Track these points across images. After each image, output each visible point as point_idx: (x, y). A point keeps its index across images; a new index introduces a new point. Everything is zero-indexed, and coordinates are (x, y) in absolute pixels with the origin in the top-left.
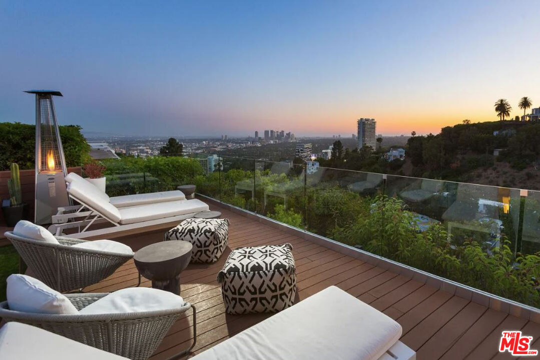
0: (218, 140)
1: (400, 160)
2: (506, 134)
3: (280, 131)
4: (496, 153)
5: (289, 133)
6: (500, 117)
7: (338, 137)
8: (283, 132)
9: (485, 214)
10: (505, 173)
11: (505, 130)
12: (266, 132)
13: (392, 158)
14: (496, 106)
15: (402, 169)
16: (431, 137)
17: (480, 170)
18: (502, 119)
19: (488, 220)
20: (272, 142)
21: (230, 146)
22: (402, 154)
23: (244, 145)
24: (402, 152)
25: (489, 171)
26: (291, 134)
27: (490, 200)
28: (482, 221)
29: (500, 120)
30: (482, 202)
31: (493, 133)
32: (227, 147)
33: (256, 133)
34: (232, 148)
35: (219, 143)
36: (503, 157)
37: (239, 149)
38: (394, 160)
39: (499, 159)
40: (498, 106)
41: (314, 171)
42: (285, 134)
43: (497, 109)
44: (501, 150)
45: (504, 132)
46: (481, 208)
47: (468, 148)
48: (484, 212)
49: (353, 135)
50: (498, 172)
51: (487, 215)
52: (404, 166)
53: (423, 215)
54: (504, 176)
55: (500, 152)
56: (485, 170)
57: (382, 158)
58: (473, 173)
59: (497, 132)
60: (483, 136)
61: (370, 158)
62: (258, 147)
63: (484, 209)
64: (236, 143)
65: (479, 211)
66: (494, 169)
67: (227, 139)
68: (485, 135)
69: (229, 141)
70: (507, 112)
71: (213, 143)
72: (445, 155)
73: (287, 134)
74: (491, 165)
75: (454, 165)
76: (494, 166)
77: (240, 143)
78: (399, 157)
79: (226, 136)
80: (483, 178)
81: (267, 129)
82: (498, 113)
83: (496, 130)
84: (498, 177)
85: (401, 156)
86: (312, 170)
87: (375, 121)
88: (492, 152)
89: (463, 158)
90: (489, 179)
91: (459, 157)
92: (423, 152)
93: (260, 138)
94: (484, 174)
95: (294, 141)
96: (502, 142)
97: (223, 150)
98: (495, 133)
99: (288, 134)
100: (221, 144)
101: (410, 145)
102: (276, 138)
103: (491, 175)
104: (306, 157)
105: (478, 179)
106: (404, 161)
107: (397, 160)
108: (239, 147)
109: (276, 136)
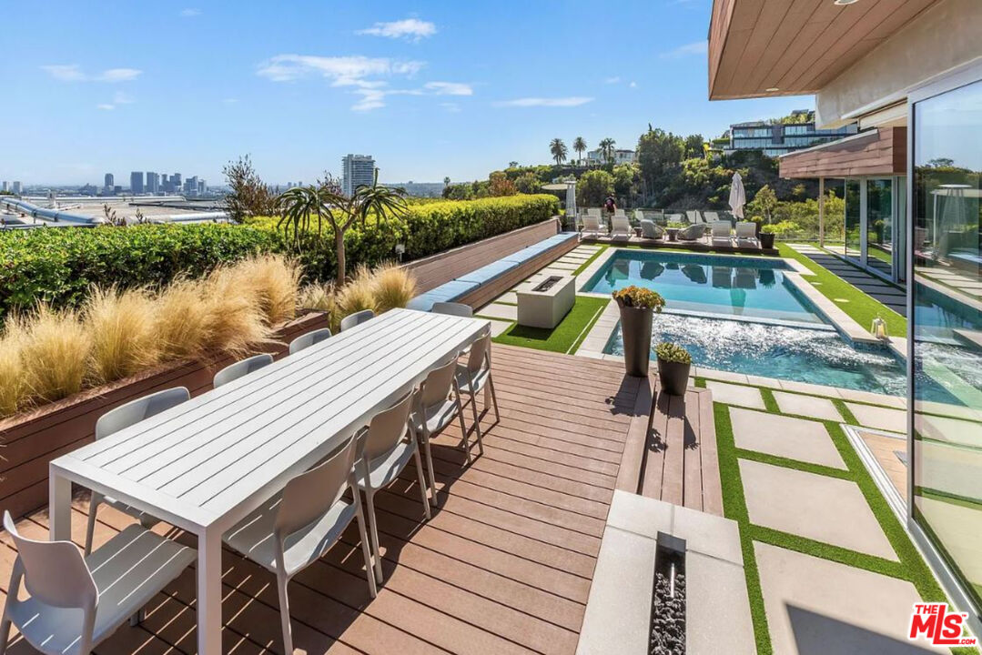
3: (170, 173)
5: (194, 179)
6: (556, 161)
8: (178, 175)
11: (565, 177)
14: (552, 147)
18: (559, 163)
26: (198, 180)
29: (556, 164)
31: (552, 181)
33: (109, 178)
42: (183, 181)
43: (553, 151)
59: (557, 179)
67: (21, 191)
70: (563, 154)
73: (188, 180)
81: (137, 170)
82: (554, 156)
83: (555, 177)
99: (191, 182)
109: (161, 183)
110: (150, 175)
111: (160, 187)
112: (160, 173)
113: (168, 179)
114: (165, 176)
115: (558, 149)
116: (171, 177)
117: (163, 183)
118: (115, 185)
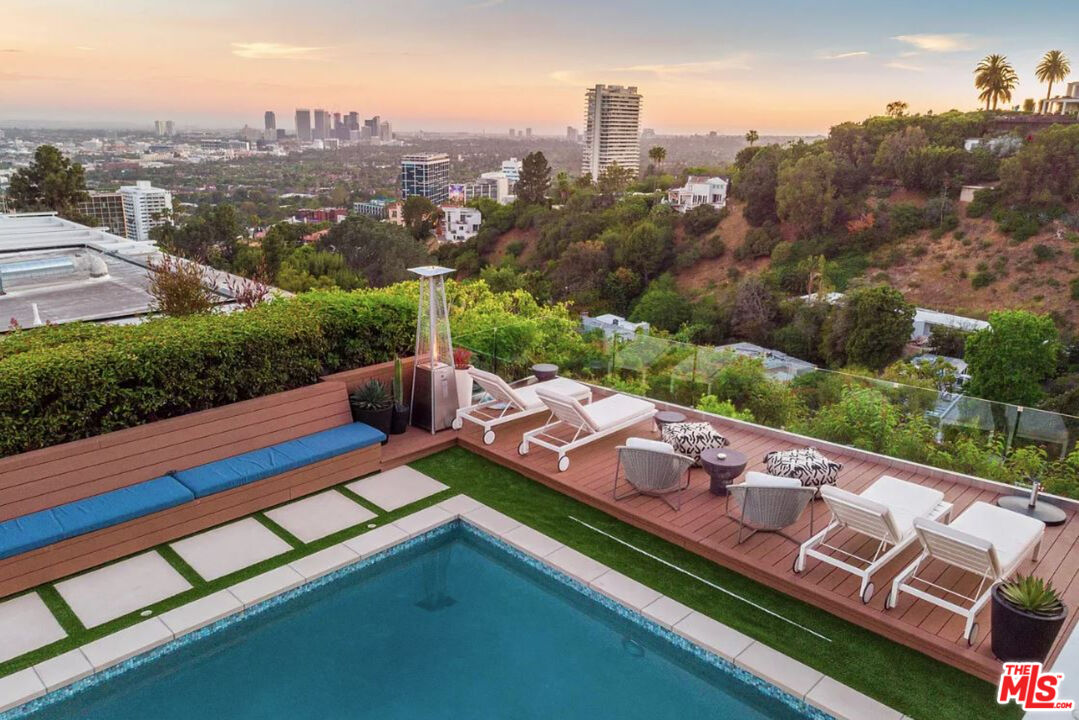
0: (142, 135)
1: (710, 209)
2: (998, 148)
3: (344, 112)
4: (967, 196)
5: (375, 119)
6: (985, 102)
7: (524, 133)
8: (354, 115)
9: (927, 345)
10: (987, 246)
11: (996, 137)
12: (302, 116)
13: (690, 204)
14: (980, 73)
15: (716, 232)
16: (800, 149)
17: (923, 238)
18: (991, 108)
19: (933, 359)
20: (320, 145)
21: (184, 154)
22: (718, 192)
23: (231, 153)
24: (720, 185)
25: (945, 242)
26: (381, 121)
27: (941, 311)
28: (920, 364)
29: (985, 109)
30: (923, 317)
31: (964, 144)
32: (177, 155)
33: (270, 117)
34: (195, 161)
35: (147, 145)
36: (984, 207)
37: (216, 163)
38: (697, 209)
39: (973, 212)
40: (985, 75)
41: (467, 237)
42: (362, 124)
43: (980, 82)
44: (980, 187)
45: (993, 142)
46: (920, 333)
47: (897, 182)
48: (926, 340)
49: (570, 130)
50: (966, 244)
51: (930, 349)
52: (725, 224)
53: (771, 348)
54: (982, 254)
55: (977, 194)
56: (936, 238)
57: (663, 201)
58: (903, 246)
59: (976, 142)
60: (938, 149)
61: (628, 201)
62: (276, 158)
63: (924, 333)
64: (206, 145)
65: (913, 338)
66: (959, 237)
67: (174, 133)
68: (943, 147)
69: (179, 138)
70: (1006, 88)
71: (128, 143)
72: (835, 197)
73: (367, 122)
74: (953, 225)
75: (858, 225)
76: (960, 230)
77: (217, 145)
78: (709, 201)
79: (169, 124)
80: (929, 257)
81: (303, 107)
82: (981, 91)
83: (974, 136)
84: (967, 256)
85: (716, 198)
86: (459, 233)
87: (638, 93)
88: (955, 193)
89: (883, 208)
90: (944, 261)
91: (873, 203)
92: (780, 190)
93: (281, 133)
94: (933, 246)
95: (392, 142)
96: (984, 170)
97: (161, 164)
98: (970, 144)
99: (372, 123)
100: (154, 149)
101: (742, 168)
102: (333, 134)
103: (949, 252)
104: (434, 190)
105: (915, 259)
106: (725, 213)
107: (705, 209)
108: (217, 158)
109: (333, 127)
110: (319, 114)
111: (332, 131)
112: (331, 111)
113: (342, 121)
114: (337, 115)
115: (994, 79)
116: (345, 117)
117: (335, 126)
118: (278, 127)
